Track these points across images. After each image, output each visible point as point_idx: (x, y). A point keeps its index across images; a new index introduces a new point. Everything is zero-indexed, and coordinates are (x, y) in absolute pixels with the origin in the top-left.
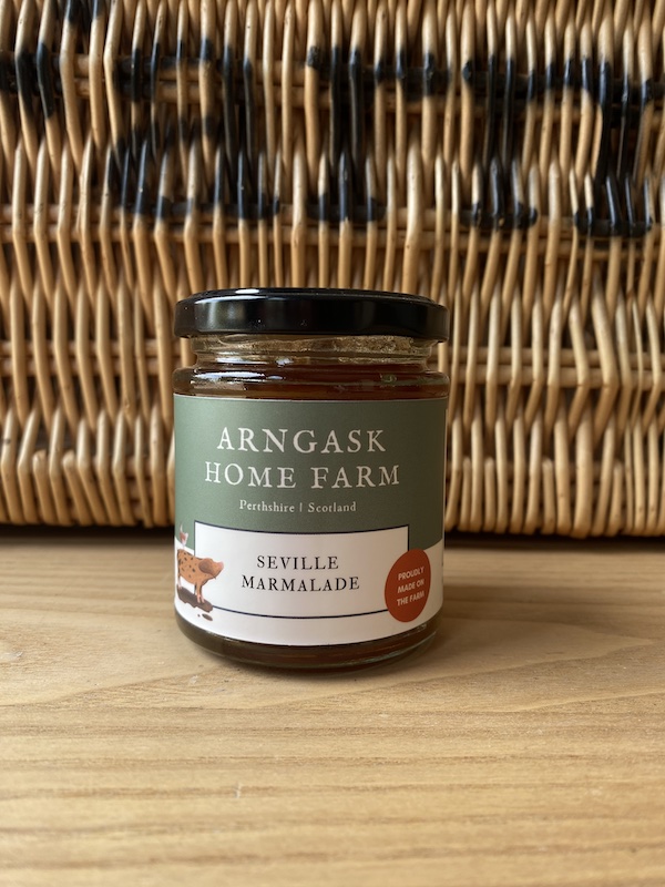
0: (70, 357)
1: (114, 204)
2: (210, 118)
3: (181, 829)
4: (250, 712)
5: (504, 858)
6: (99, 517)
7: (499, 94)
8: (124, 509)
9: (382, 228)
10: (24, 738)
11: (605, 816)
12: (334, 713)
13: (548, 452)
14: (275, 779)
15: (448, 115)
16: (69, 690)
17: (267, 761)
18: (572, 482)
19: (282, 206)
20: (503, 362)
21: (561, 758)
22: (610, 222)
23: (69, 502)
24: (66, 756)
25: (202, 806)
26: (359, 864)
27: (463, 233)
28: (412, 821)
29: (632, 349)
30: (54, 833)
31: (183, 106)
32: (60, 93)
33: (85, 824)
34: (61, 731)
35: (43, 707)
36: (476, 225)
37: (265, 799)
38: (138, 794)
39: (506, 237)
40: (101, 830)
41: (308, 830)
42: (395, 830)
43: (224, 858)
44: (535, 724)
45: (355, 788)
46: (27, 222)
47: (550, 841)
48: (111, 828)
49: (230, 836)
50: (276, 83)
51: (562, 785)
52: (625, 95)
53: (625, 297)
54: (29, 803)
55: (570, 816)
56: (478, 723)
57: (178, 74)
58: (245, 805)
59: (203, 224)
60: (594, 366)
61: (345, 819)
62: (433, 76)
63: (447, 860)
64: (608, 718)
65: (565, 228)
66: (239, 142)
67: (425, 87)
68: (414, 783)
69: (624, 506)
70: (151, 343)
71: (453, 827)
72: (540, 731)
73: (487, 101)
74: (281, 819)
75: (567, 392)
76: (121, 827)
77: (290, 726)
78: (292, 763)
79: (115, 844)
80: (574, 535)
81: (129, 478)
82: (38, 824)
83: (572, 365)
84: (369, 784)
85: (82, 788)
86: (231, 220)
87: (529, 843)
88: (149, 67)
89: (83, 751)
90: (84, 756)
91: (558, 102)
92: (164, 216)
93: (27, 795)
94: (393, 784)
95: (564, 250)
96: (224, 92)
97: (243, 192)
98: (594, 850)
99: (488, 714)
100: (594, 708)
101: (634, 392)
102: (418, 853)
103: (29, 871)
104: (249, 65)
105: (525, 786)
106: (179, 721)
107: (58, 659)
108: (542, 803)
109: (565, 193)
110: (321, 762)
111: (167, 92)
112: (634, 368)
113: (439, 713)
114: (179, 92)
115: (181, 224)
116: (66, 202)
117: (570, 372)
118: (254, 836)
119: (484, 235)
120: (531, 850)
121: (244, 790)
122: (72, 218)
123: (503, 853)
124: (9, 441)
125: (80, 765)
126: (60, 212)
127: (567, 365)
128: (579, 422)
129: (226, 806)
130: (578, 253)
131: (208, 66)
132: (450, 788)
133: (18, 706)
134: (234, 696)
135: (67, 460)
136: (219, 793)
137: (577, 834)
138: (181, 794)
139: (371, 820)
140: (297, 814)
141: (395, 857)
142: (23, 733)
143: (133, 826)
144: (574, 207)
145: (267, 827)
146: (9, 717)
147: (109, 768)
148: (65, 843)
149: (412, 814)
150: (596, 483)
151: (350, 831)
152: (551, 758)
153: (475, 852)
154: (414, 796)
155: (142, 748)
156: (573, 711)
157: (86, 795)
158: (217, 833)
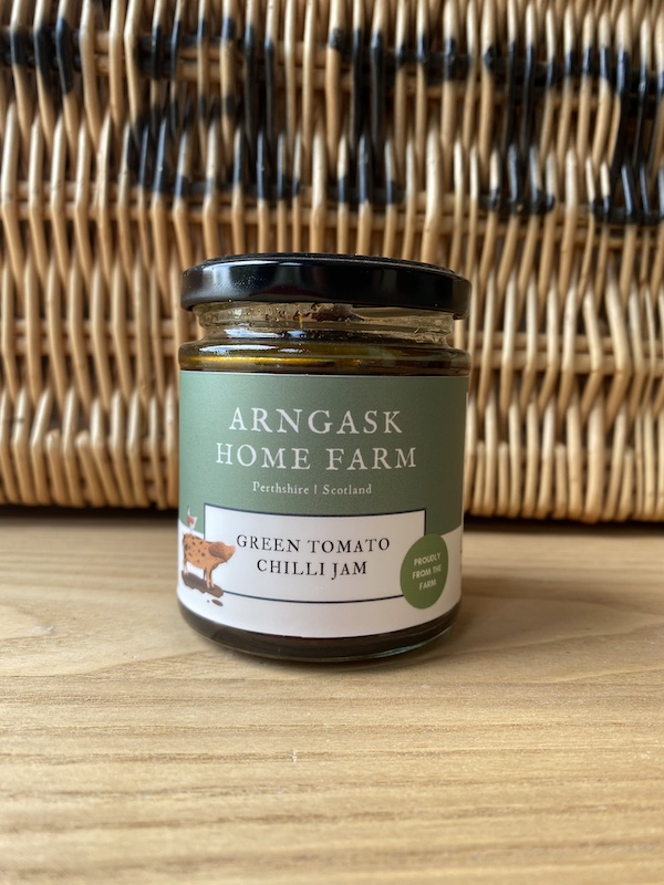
0: (85, 337)
1: (132, 182)
2: (230, 98)
3: (244, 791)
5: (566, 816)
6: (112, 499)
7: (518, 80)
8: (138, 491)
9: (401, 211)
10: (71, 707)
11: (657, 778)
13: (561, 436)
14: (329, 745)
15: (469, 100)
16: (107, 663)
17: (318, 728)
18: (585, 467)
19: (302, 188)
20: (519, 348)
21: (605, 725)
22: (626, 210)
23: (82, 482)
24: (115, 724)
25: (260, 770)
26: (426, 823)
27: (482, 218)
28: (470, 783)
29: (644, 336)
30: (117, 795)
31: (204, 85)
32: (79, 69)
33: (147, 786)
34: (105, 701)
35: (84, 678)
36: (494, 210)
37: (323, 763)
38: (194, 759)
39: (524, 223)
40: (164, 792)
41: (371, 792)
42: (456, 792)
43: (291, 818)
44: (575, 695)
45: (409, 753)
46: (44, 198)
47: (608, 801)
48: (174, 791)
49: (294, 797)
50: (298, 64)
51: (611, 750)
52: (643, 85)
53: (639, 286)
54: (86, 767)
55: (622, 779)
56: (519, 694)
57: (199, 53)
58: (304, 769)
59: (223, 204)
60: (608, 352)
61: (404, 782)
62: (455, 61)
63: (511, 819)
64: (643, 688)
65: (582, 215)
66: (260, 122)
67: (446, 72)
68: (467, 749)
69: (634, 492)
70: (167, 324)
72: (581, 701)
73: (507, 87)
74: (341, 781)
75: (581, 379)
76: (185, 790)
77: (334, 696)
78: (341, 731)
79: (180, 805)
80: (585, 519)
81: (144, 459)
82: (99, 787)
83: (587, 351)
84: (422, 750)
85: (137, 753)
86: (250, 201)
87: (589, 803)
88: (170, 45)
89: (132, 719)
90: (134, 724)
91: (576, 89)
92: (183, 194)
93: (83, 760)
94: (446, 749)
95: (580, 236)
96: (245, 71)
97: (264, 173)
99: (527, 685)
100: (629, 680)
101: (646, 379)
102: (481, 812)
103: (98, 831)
104: (272, 45)
105: (575, 751)
106: (222, 691)
107: (90, 633)
108: (594, 766)
109: (581, 179)
111: (187, 71)
112: (646, 355)
114: (199, 71)
115: (200, 204)
116: (84, 179)
117: (584, 358)
118: (318, 797)
119: (503, 220)
120: (591, 810)
121: (300, 756)
122: (89, 196)
123: (564, 812)
124: (22, 421)
125: (131, 733)
126: (78, 189)
127: (580, 350)
128: (591, 408)
129: (285, 770)
130: (594, 241)
131: (231, 44)
132: (502, 753)
133: (59, 676)
135: (81, 440)
136: (276, 758)
137: (632, 794)
138: (237, 759)
139: (431, 782)
140: (358, 777)
141: (460, 817)
142: (67, 702)
143: (195, 789)
144: (591, 195)
145: (328, 789)
146: (51, 687)
147: (160, 735)
148: (130, 804)
149: (470, 776)
150: (608, 468)
151: (413, 792)
152: (595, 725)
153: (537, 811)
154: (468, 759)
155: (190, 716)
156: (610, 682)
157: (143, 760)
158: (280, 795)
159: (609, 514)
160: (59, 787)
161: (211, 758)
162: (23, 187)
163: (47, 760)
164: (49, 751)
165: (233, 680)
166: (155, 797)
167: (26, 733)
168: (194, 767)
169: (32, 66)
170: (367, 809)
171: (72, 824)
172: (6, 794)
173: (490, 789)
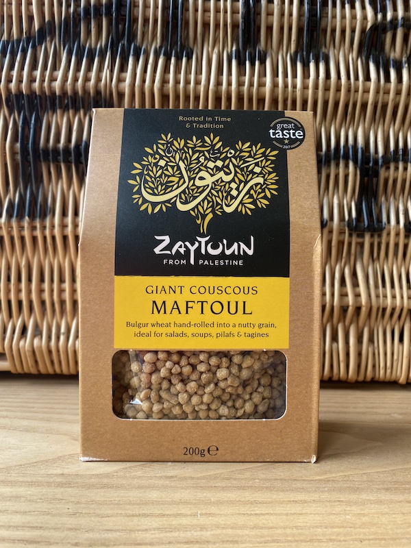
3: (178, 530)
4: (198, 478)
5: (309, 543)
10: (103, 490)
11: (351, 527)
12: (235, 479)
13: (334, 338)
14: (214, 510)
17: (209, 501)
18: (348, 354)
21: (335, 501)
22: (365, 225)
24: (123, 499)
25: (185, 521)
26: (251, 545)
28: (271, 528)
29: (376, 287)
30: (128, 531)
33: (139, 528)
34: (117, 487)
35: (107, 475)
37: (210, 518)
38: (157, 516)
40: (146, 530)
41: (230, 531)
42: (265, 532)
43: (197, 542)
44: (324, 486)
45: (247, 514)
47: (328, 537)
49: (198, 533)
51: (334, 514)
52: (371, 163)
53: (373, 261)
54: (114, 519)
55: (337, 527)
56: (299, 485)
58: (203, 521)
60: (357, 295)
61: (244, 527)
63: (286, 544)
64: (356, 483)
65: (342, 228)
68: (272, 512)
69: (374, 366)
71: (288, 531)
72: (326, 489)
74: (218, 526)
75: (344, 309)
76: (154, 529)
77: (216, 485)
78: (219, 503)
79: (153, 536)
80: (348, 381)
82: (120, 527)
83: (346, 295)
84: (253, 512)
85: (134, 513)
87: (319, 538)
89: (129, 497)
90: (131, 499)
91: (337, 165)
93: (112, 516)
94: (263, 512)
95: (341, 238)
98: (345, 541)
99: (303, 480)
100: (351, 478)
101: (378, 309)
102: (274, 541)
105: (318, 514)
106: (167, 482)
108: (325, 521)
109: (341, 209)
110: (231, 503)
112: (378, 296)
113: (281, 479)
117: (345, 299)
118: (209, 533)
120: (320, 541)
121: (201, 515)
124: (64, 334)
125: (130, 503)
127: (343, 295)
128: (350, 324)
129: (195, 521)
130: (348, 239)
132: (287, 514)
133: (95, 475)
134: (189, 470)
136: (191, 515)
137: (338, 534)
138: (175, 516)
139: (255, 527)
140: (224, 524)
141: (265, 543)
142: (102, 488)
143: (159, 529)
144: (347, 217)
145: (212, 530)
146: (93, 480)
147: (143, 504)
148: (133, 535)
149: (271, 525)
150: (359, 354)
151: (247, 532)
152: (330, 501)
153: (297, 541)
154: (272, 517)
155: (154, 495)
156: (342, 479)
157: (136, 516)
158: (193, 532)
159: (361, 378)
160: (105, 528)
161: (164, 515)
162: (65, 220)
163: (98, 515)
164: (98, 511)
165: (172, 477)
166: (143, 532)
167: (87, 503)
168: (157, 519)
169: (71, 162)
170: (228, 539)
171: (112, 543)
172: (84, 531)
173: (279, 531)
